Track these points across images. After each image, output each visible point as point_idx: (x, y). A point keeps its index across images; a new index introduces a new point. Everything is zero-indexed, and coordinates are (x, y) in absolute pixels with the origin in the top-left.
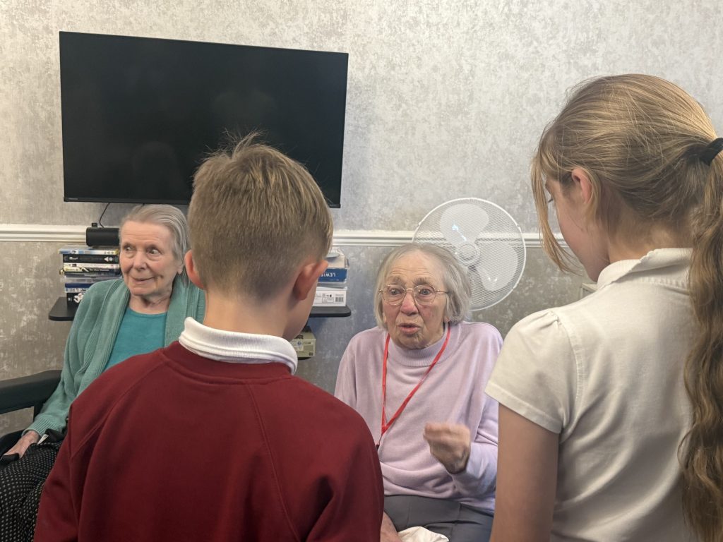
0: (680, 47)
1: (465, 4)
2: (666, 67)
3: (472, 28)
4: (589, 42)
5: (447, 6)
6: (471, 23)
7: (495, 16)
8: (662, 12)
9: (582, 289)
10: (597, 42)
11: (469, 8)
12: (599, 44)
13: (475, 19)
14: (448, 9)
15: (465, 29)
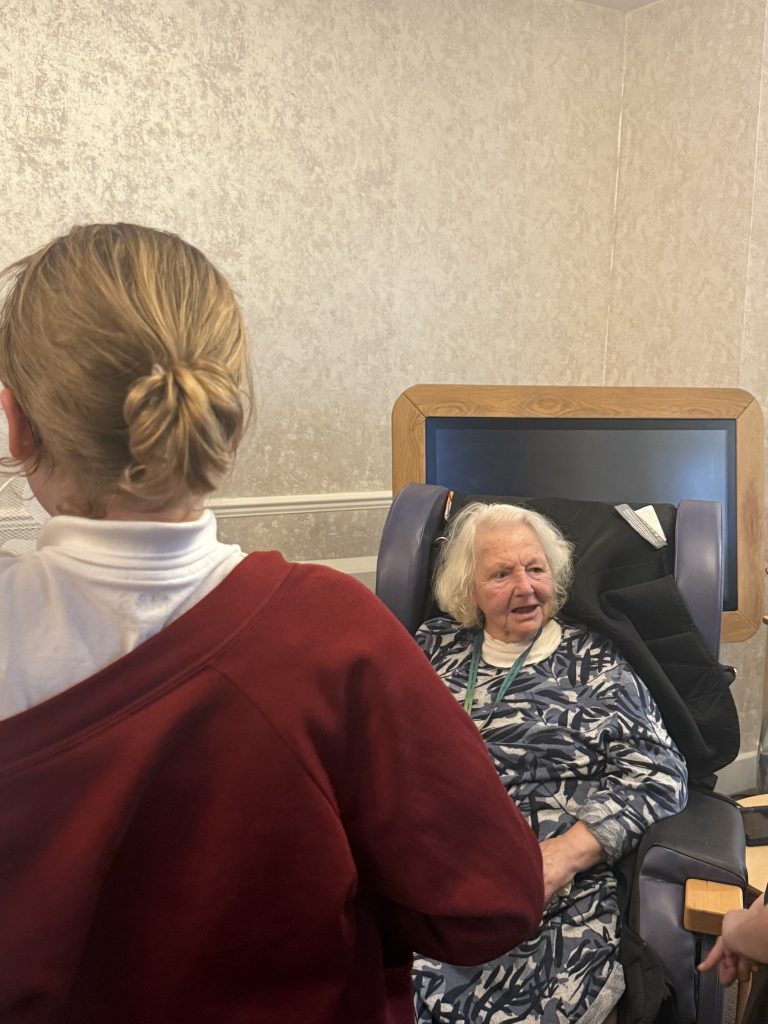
0: (350, 250)
1: (46, 185)
2: (334, 276)
3: (60, 220)
4: (230, 243)
5: (19, 189)
6: (57, 213)
7: (93, 204)
8: (321, 205)
10: (240, 243)
11: (52, 192)
12: (243, 246)
13: (62, 208)
14: (20, 192)
15: (50, 221)
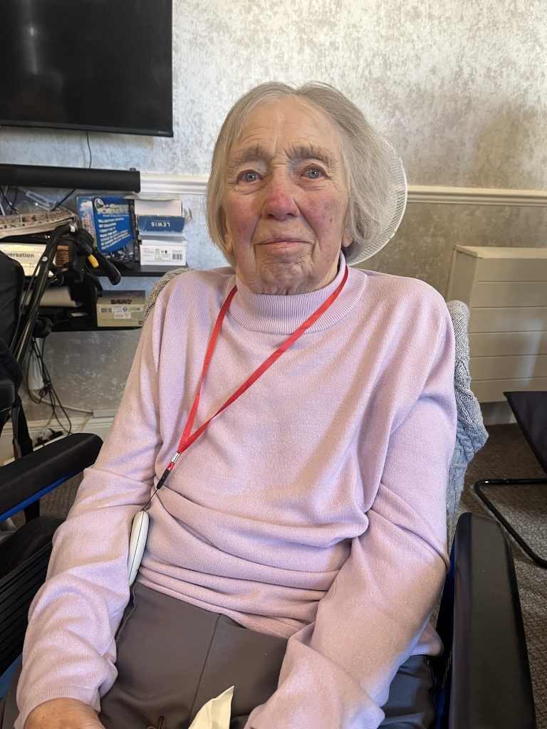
9: (455, 251)
